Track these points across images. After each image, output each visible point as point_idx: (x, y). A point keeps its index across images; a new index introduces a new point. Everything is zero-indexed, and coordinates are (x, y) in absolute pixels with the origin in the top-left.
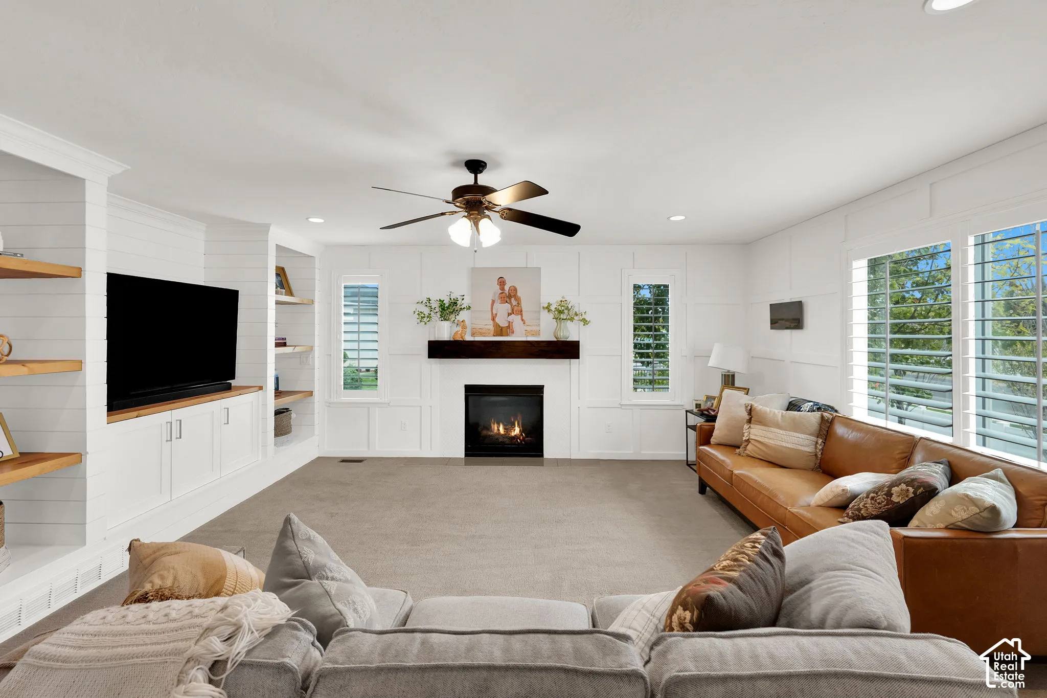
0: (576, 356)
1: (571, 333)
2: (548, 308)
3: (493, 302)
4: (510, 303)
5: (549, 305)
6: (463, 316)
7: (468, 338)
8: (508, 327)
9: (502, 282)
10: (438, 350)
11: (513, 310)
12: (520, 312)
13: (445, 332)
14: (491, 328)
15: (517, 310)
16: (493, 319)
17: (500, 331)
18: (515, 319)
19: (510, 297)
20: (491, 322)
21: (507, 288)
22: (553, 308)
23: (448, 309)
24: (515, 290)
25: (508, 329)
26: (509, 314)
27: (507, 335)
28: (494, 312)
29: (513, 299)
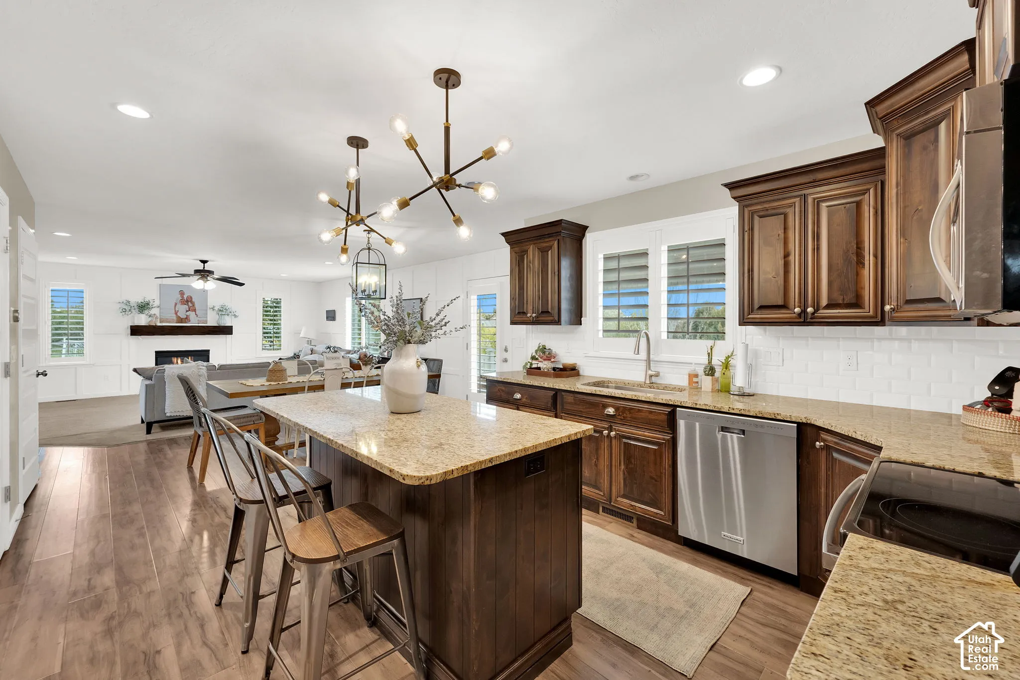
0: (231, 333)
1: (227, 322)
2: (213, 309)
3: (176, 304)
4: (188, 305)
5: (214, 307)
6: (153, 311)
7: (159, 324)
8: (187, 318)
9: (182, 293)
10: (136, 331)
11: (189, 309)
12: (195, 310)
13: (142, 320)
14: (175, 318)
15: (193, 309)
16: (176, 314)
17: (181, 320)
18: (192, 314)
19: (187, 301)
20: (175, 315)
21: (185, 297)
22: (216, 308)
23: (143, 307)
24: (191, 298)
25: (187, 319)
26: (187, 311)
27: (186, 323)
28: (177, 310)
29: (189, 303)
